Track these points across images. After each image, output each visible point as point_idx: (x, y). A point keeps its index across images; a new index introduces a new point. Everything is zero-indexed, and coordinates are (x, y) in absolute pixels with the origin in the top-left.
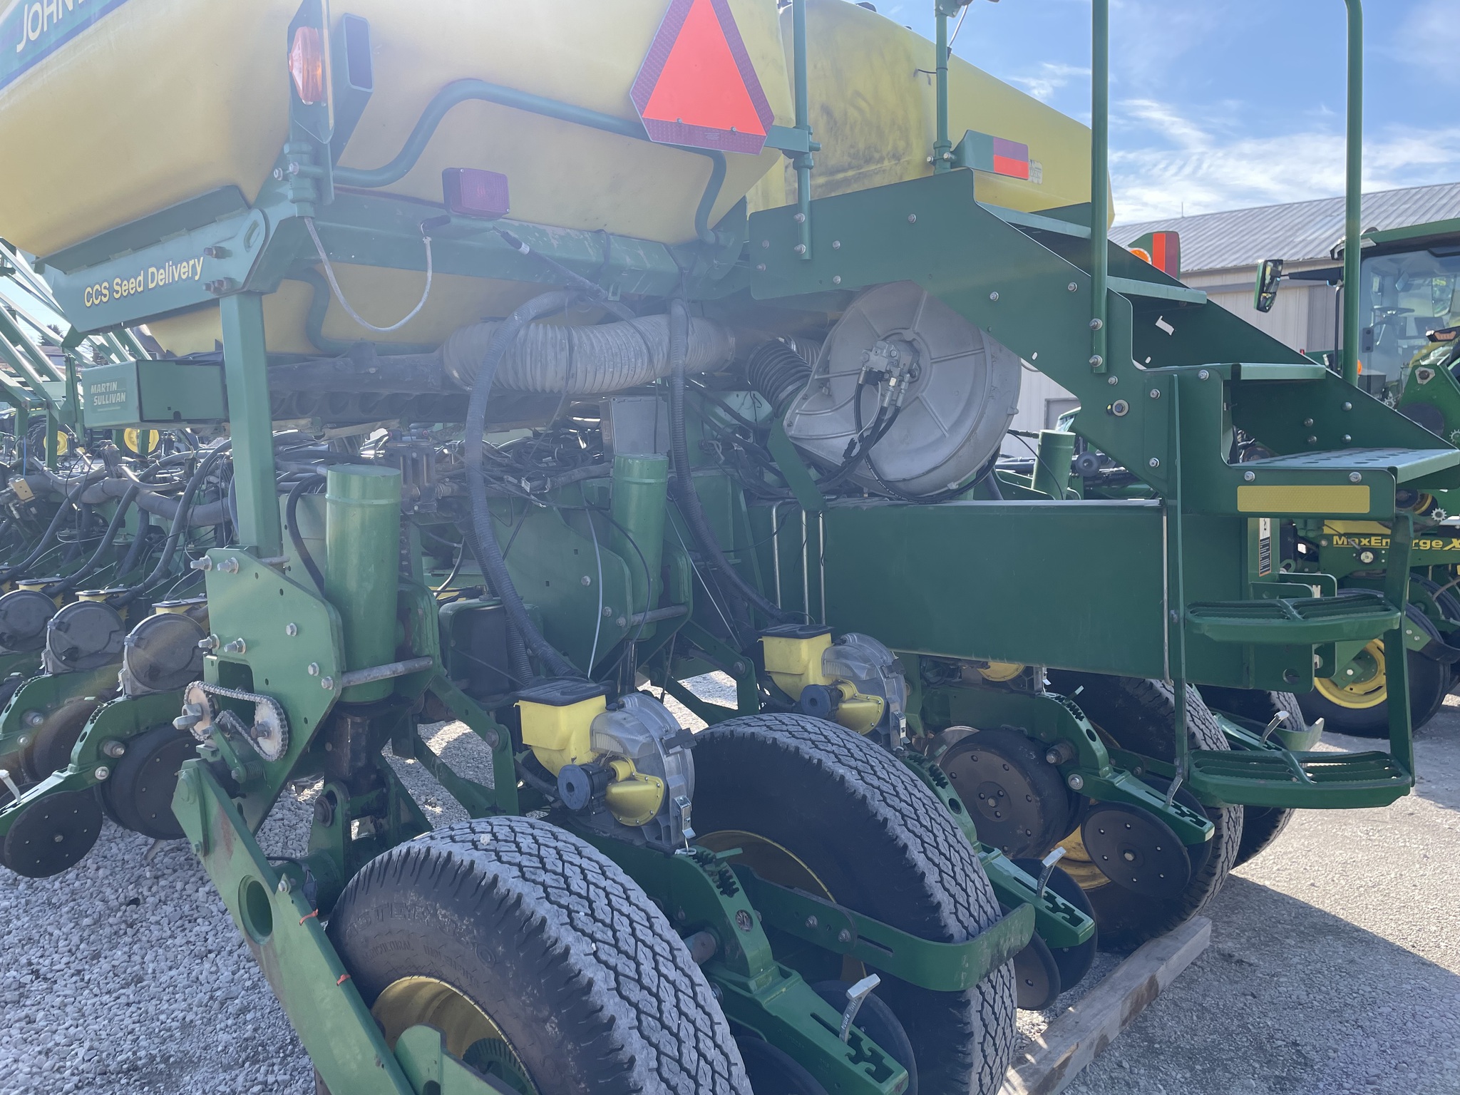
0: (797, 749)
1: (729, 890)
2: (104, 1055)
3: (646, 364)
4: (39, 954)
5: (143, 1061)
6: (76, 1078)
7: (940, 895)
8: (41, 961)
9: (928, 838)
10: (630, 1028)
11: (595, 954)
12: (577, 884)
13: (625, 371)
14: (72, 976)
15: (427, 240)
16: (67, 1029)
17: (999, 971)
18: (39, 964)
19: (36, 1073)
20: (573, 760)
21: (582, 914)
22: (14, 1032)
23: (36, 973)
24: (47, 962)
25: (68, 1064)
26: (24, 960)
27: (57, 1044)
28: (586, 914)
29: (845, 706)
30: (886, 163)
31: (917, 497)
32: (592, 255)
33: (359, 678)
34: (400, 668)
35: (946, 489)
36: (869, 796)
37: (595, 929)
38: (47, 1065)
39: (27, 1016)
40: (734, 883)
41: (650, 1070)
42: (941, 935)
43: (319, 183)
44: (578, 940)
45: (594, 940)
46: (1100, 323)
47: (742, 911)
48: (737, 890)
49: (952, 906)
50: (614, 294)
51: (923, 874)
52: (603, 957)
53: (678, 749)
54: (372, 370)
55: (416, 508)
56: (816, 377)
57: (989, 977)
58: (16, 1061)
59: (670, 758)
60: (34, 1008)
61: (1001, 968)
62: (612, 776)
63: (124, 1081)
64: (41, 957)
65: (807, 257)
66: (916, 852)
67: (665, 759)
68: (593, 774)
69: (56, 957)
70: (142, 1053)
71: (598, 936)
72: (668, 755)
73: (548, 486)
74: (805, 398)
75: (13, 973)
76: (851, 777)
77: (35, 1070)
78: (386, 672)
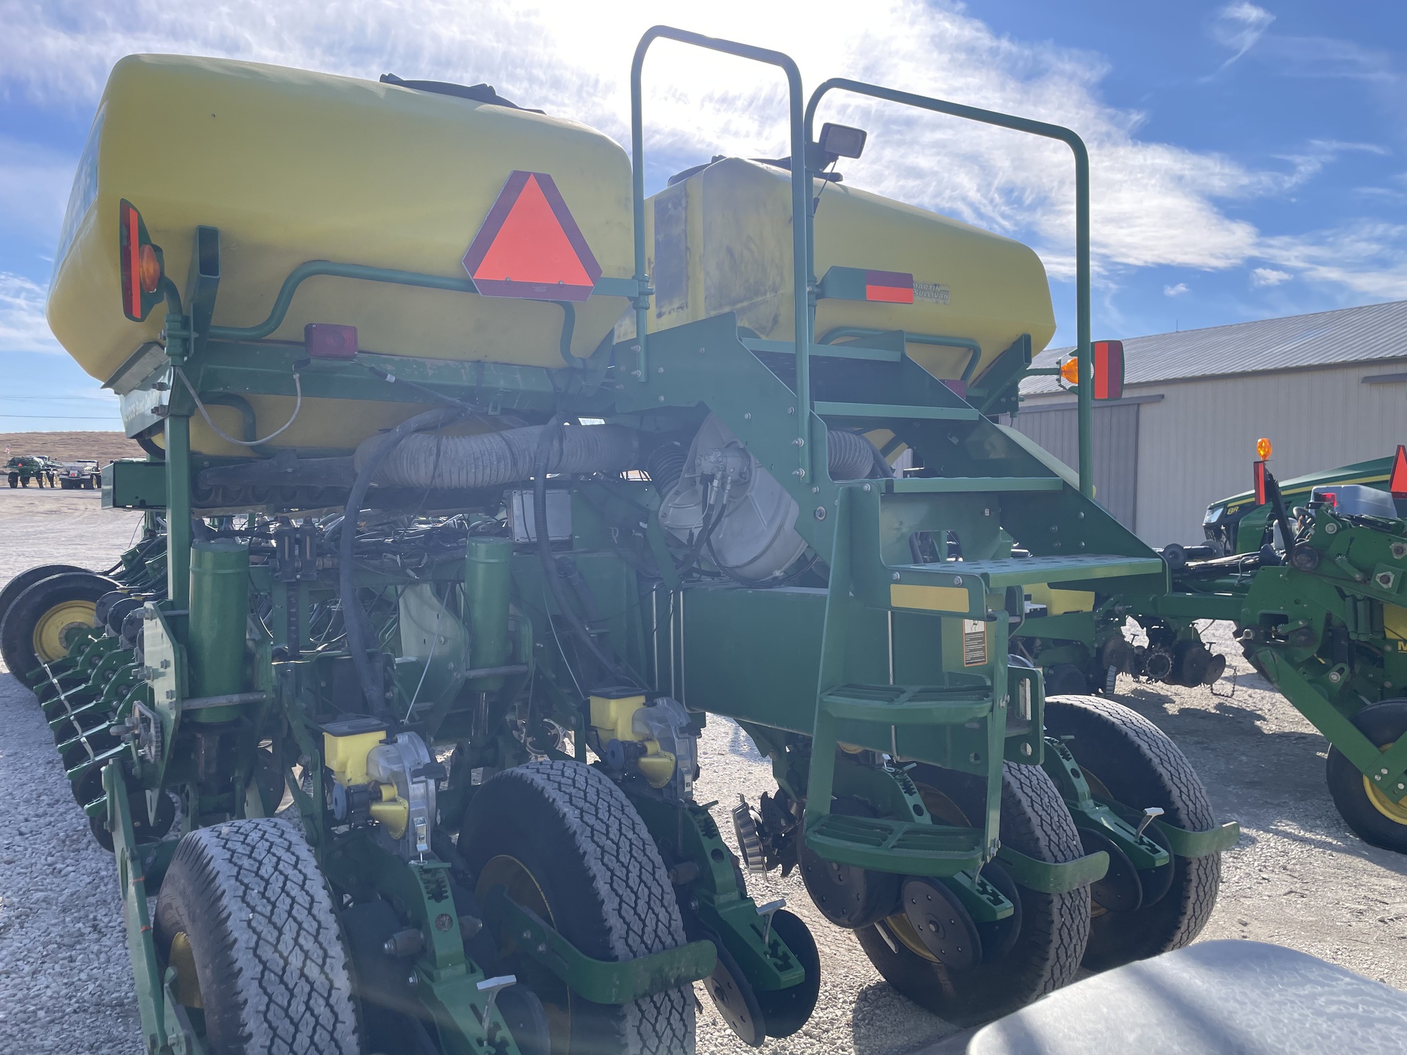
0: (543, 788)
1: (438, 896)
2: (105, 992)
3: (509, 467)
4: (104, 913)
5: (129, 1000)
6: (77, 1005)
7: (613, 921)
8: (103, 918)
9: (620, 872)
10: (252, 979)
11: (249, 922)
12: (266, 870)
13: (488, 471)
14: (120, 932)
15: (296, 376)
16: (92, 970)
17: (667, 994)
18: (101, 920)
19: (55, 998)
20: (349, 780)
21: (256, 891)
22: (57, 967)
23: (95, 927)
24: (106, 920)
25: (79, 994)
26: (91, 916)
27: (80, 980)
28: (259, 892)
29: (644, 760)
30: (768, 295)
31: (752, 583)
32: (466, 379)
33: (195, 704)
34: (236, 698)
35: (772, 577)
36: (578, 832)
37: (259, 903)
38: (64, 992)
39: (71, 956)
40: (446, 892)
41: (258, 1012)
42: (607, 955)
43: (185, 340)
44: (240, 909)
45: (253, 910)
46: (801, 442)
47: (446, 915)
48: (447, 897)
49: (624, 933)
50: (495, 408)
51: (603, 901)
52: (254, 924)
53: (423, 778)
54: (290, 470)
55: (298, 577)
56: (686, 476)
57: (652, 998)
58: (47, 987)
59: (415, 786)
60: (78, 952)
61: (670, 992)
62: (378, 798)
63: (108, 1013)
64: (105, 915)
65: (643, 380)
66: (602, 883)
67: (411, 786)
68: (354, 793)
69: (115, 916)
70: (131, 995)
71: (259, 909)
72: (413, 783)
73: (424, 561)
74: (677, 493)
75: (80, 925)
76: (571, 815)
77: (55, 995)
78: (222, 701)
